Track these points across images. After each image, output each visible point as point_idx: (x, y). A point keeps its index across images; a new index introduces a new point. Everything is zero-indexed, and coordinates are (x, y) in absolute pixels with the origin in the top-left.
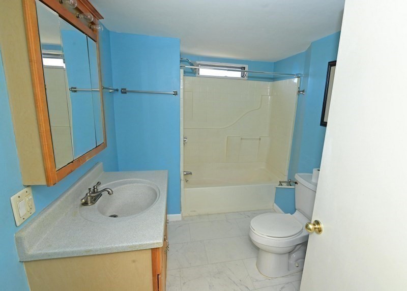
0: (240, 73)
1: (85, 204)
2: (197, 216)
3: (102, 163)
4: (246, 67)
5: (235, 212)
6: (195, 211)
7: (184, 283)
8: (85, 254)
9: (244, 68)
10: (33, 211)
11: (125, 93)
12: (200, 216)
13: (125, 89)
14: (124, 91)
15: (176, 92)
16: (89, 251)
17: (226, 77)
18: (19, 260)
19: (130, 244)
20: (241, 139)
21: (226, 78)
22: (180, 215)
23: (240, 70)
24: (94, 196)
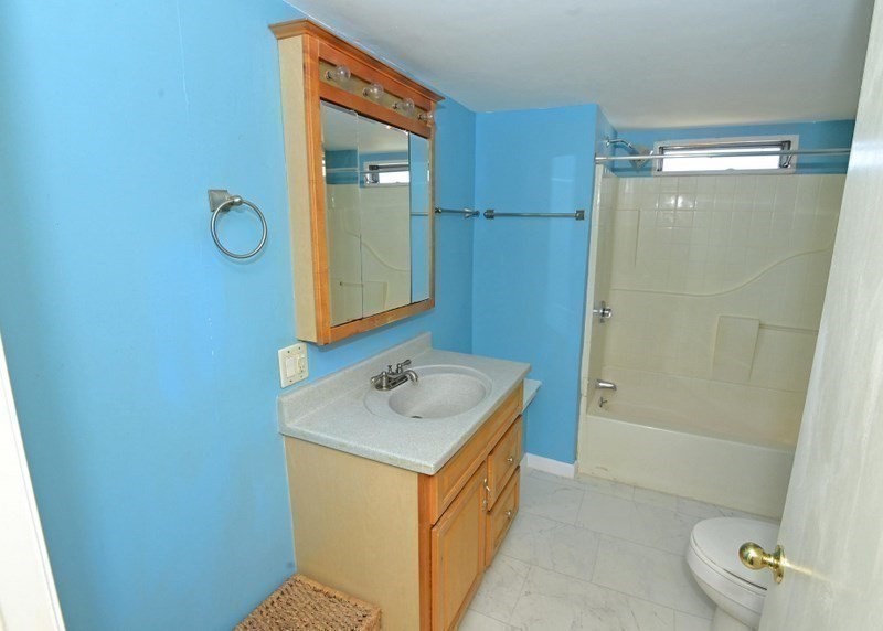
0: (778, 157)
1: (379, 387)
2: (609, 480)
3: (429, 333)
4: (795, 139)
5: (705, 503)
6: (606, 470)
7: (528, 593)
8: (338, 448)
9: (789, 143)
10: (306, 375)
11: (492, 217)
12: (615, 483)
13: (492, 211)
14: (490, 215)
15: (583, 212)
16: (344, 445)
17: (731, 170)
18: (278, 430)
19: (391, 454)
20: (761, 326)
21: (731, 173)
22: (571, 466)
23: (778, 149)
24: (393, 379)
